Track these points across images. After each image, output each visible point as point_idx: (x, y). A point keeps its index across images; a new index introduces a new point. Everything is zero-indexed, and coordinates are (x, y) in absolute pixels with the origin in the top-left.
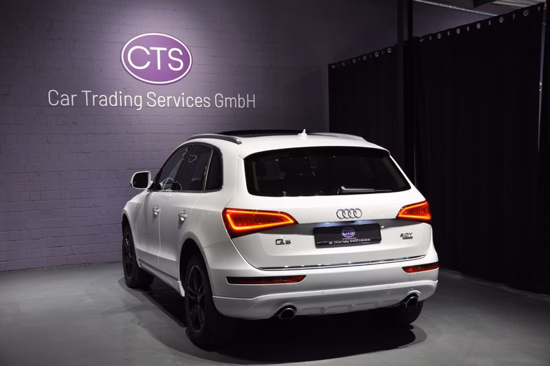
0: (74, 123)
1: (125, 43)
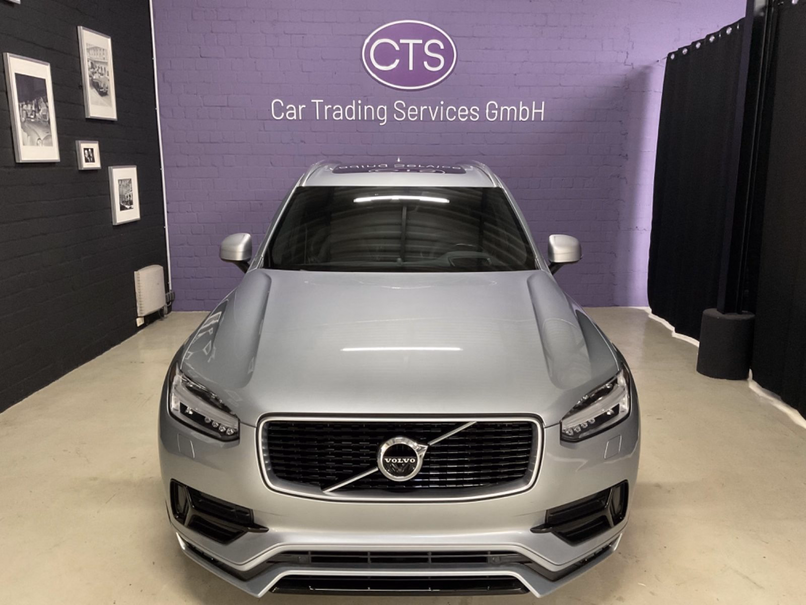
0: (302, 141)
1: (367, 36)
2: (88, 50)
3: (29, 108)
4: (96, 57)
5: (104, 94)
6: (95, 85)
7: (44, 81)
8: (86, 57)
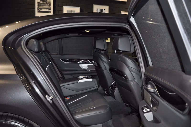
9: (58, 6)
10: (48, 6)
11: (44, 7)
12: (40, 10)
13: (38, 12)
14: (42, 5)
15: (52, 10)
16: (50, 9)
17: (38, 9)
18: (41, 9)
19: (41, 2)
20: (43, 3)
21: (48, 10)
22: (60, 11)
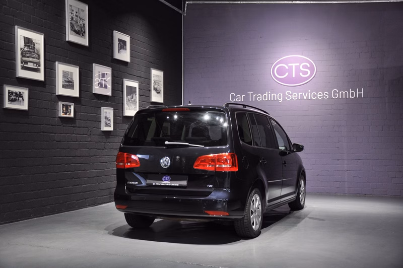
1: (273, 64)
2: (154, 77)
3: (130, 97)
4: (156, 79)
5: (158, 93)
6: (155, 89)
7: (136, 88)
8: (153, 79)
9: (49, 61)
10: (37, 58)
11: (31, 59)
12: (25, 65)
13: (21, 69)
14: (27, 55)
15: (42, 68)
16: (40, 66)
17: (22, 63)
18: (26, 62)
19: (26, 49)
20: (29, 51)
21: (37, 66)
22: (52, 69)
